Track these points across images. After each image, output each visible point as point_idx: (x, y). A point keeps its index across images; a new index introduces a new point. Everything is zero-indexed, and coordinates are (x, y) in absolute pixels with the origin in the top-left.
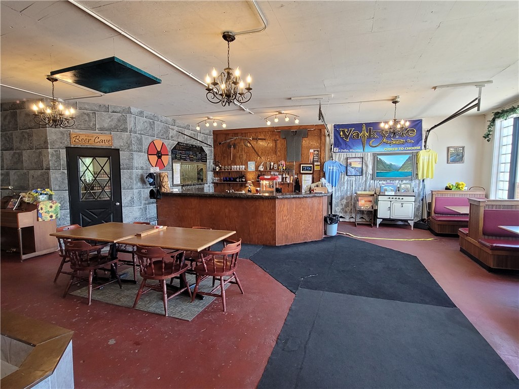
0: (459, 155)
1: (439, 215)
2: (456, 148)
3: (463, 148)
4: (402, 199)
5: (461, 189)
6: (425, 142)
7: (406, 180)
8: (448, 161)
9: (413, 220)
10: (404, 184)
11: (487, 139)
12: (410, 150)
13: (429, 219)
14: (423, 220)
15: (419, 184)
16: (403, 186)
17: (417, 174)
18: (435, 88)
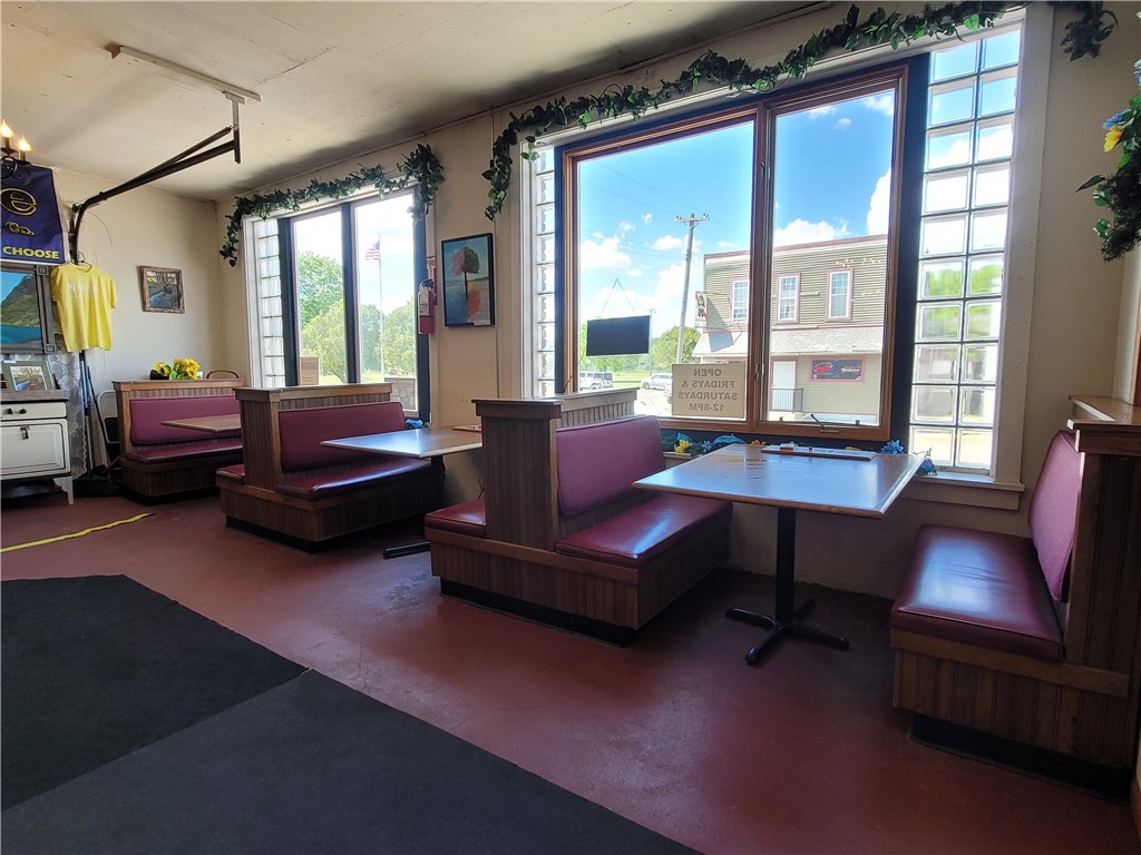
0: (170, 292)
1: (146, 449)
2: (161, 273)
3: (178, 274)
4: (23, 412)
5: (190, 375)
6: (73, 241)
7: (22, 352)
8: (144, 303)
9: (68, 474)
10: (19, 364)
11: (229, 259)
12: (24, 258)
13: (117, 464)
14: (99, 470)
15: (70, 365)
16: (16, 371)
17: (60, 337)
18: (115, 49)
